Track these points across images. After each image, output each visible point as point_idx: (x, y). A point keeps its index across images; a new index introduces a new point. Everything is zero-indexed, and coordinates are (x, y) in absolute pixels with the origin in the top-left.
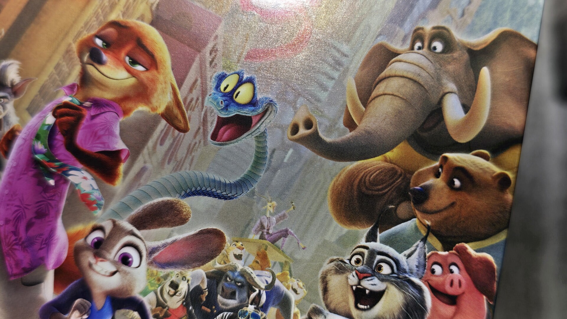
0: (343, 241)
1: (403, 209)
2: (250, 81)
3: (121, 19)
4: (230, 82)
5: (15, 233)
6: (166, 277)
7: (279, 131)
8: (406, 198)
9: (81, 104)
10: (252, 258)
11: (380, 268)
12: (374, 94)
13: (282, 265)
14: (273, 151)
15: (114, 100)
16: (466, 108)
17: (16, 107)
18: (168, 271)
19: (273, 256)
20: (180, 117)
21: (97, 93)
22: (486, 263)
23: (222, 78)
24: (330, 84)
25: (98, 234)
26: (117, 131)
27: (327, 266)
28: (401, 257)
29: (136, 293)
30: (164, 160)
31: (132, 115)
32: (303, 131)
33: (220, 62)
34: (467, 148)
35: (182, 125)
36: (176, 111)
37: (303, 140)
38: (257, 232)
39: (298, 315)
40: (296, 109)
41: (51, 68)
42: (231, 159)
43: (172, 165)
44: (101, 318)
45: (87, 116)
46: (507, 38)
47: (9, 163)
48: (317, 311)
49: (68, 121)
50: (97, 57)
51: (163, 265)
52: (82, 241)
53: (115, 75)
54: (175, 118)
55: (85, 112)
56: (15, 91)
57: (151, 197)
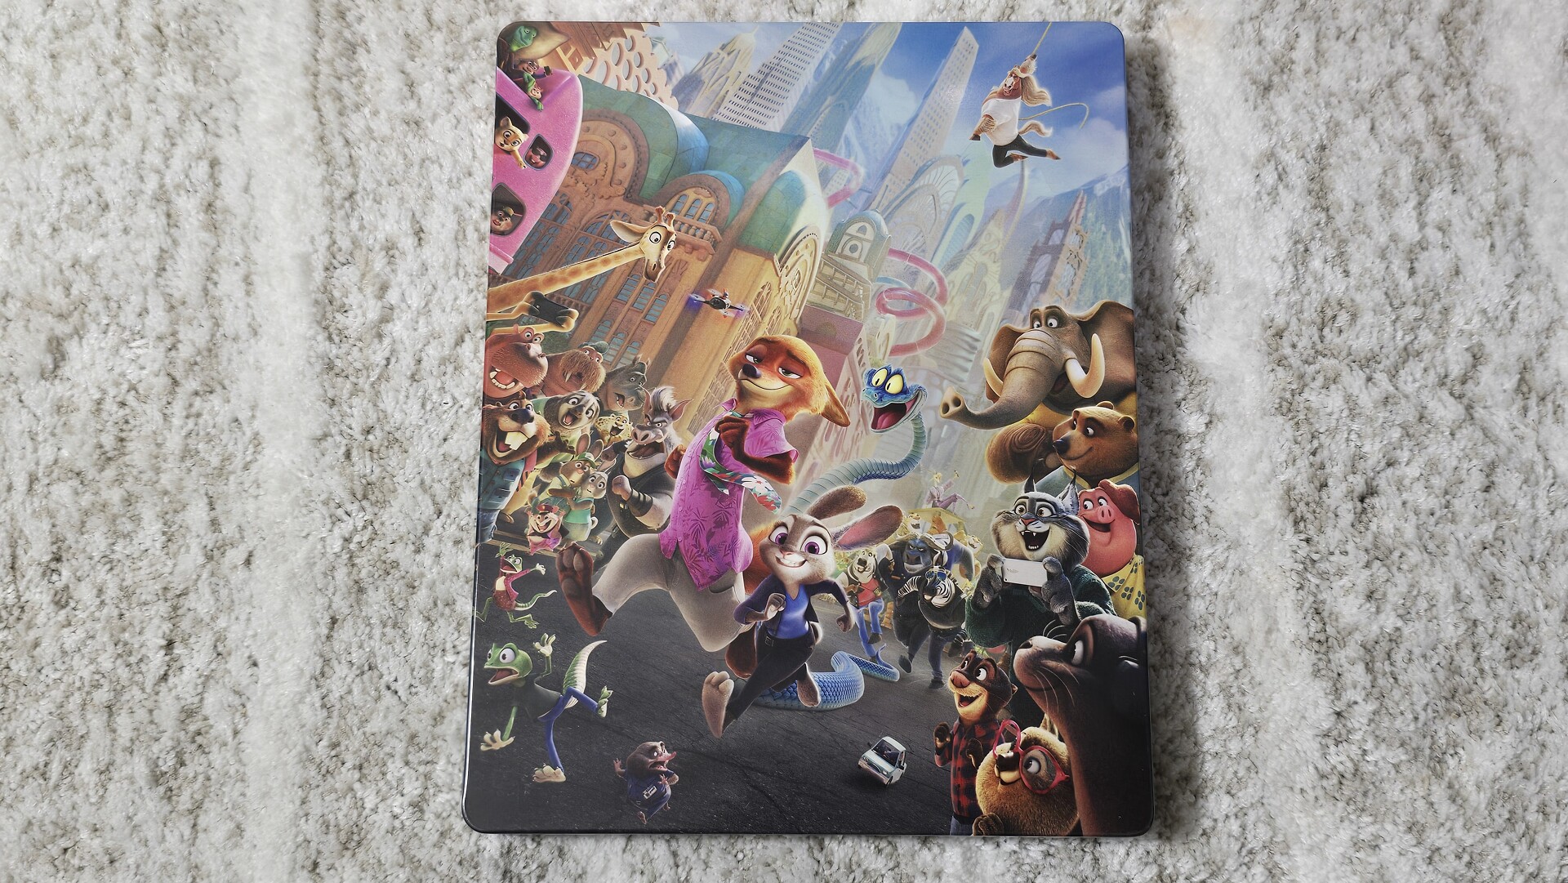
0: (1005, 496)
1: (1051, 460)
2: (898, 373)
4: (880, 376)
5: (697, 545)
6: (853, 557)
7: (932, 413)
8: (1052, 451)
9: (743, 416)
10: (929, 525)
11: (1041, 513)
12: (1008, 369)
13: (957, 526)
14: (930, 430)
15: (775, 408)
16: (1086, 370)
17: (676, 429)
18: (854, 550)
19: (947, 520)
20: (839, 413)
21: (757, 404)
22: (1127, 492)
23: (872, 374)
24: (969, 366)
25: (782, 530)
26: (783, 435)
27: (995, 520)
28: (1057, 500)
29: (828, 577)
30: (832, 453)
31: (794, 418)
32: (953, 409)
33: (866, 359)
34: (1093, 401)
35: (843, 420)
36: (835, 409)
37: (955, 416)
38: (929, 502)
39: (979, 566)
40: (943, 392)
41: (706, 388)
42: (894, 443)
43: (841, 456)
44: (797, 607)
45: (751, 427)
46: (1109, 308)
47: (679, 482)
48: (994, 559)
49: (733, 434)
50: (750, 373)
51: (849, 547)
52: (766, 539)
53: (771, 385)
54: (835, 415)
55: (748, 423)
56: (673, 414)
57: (825, 489)
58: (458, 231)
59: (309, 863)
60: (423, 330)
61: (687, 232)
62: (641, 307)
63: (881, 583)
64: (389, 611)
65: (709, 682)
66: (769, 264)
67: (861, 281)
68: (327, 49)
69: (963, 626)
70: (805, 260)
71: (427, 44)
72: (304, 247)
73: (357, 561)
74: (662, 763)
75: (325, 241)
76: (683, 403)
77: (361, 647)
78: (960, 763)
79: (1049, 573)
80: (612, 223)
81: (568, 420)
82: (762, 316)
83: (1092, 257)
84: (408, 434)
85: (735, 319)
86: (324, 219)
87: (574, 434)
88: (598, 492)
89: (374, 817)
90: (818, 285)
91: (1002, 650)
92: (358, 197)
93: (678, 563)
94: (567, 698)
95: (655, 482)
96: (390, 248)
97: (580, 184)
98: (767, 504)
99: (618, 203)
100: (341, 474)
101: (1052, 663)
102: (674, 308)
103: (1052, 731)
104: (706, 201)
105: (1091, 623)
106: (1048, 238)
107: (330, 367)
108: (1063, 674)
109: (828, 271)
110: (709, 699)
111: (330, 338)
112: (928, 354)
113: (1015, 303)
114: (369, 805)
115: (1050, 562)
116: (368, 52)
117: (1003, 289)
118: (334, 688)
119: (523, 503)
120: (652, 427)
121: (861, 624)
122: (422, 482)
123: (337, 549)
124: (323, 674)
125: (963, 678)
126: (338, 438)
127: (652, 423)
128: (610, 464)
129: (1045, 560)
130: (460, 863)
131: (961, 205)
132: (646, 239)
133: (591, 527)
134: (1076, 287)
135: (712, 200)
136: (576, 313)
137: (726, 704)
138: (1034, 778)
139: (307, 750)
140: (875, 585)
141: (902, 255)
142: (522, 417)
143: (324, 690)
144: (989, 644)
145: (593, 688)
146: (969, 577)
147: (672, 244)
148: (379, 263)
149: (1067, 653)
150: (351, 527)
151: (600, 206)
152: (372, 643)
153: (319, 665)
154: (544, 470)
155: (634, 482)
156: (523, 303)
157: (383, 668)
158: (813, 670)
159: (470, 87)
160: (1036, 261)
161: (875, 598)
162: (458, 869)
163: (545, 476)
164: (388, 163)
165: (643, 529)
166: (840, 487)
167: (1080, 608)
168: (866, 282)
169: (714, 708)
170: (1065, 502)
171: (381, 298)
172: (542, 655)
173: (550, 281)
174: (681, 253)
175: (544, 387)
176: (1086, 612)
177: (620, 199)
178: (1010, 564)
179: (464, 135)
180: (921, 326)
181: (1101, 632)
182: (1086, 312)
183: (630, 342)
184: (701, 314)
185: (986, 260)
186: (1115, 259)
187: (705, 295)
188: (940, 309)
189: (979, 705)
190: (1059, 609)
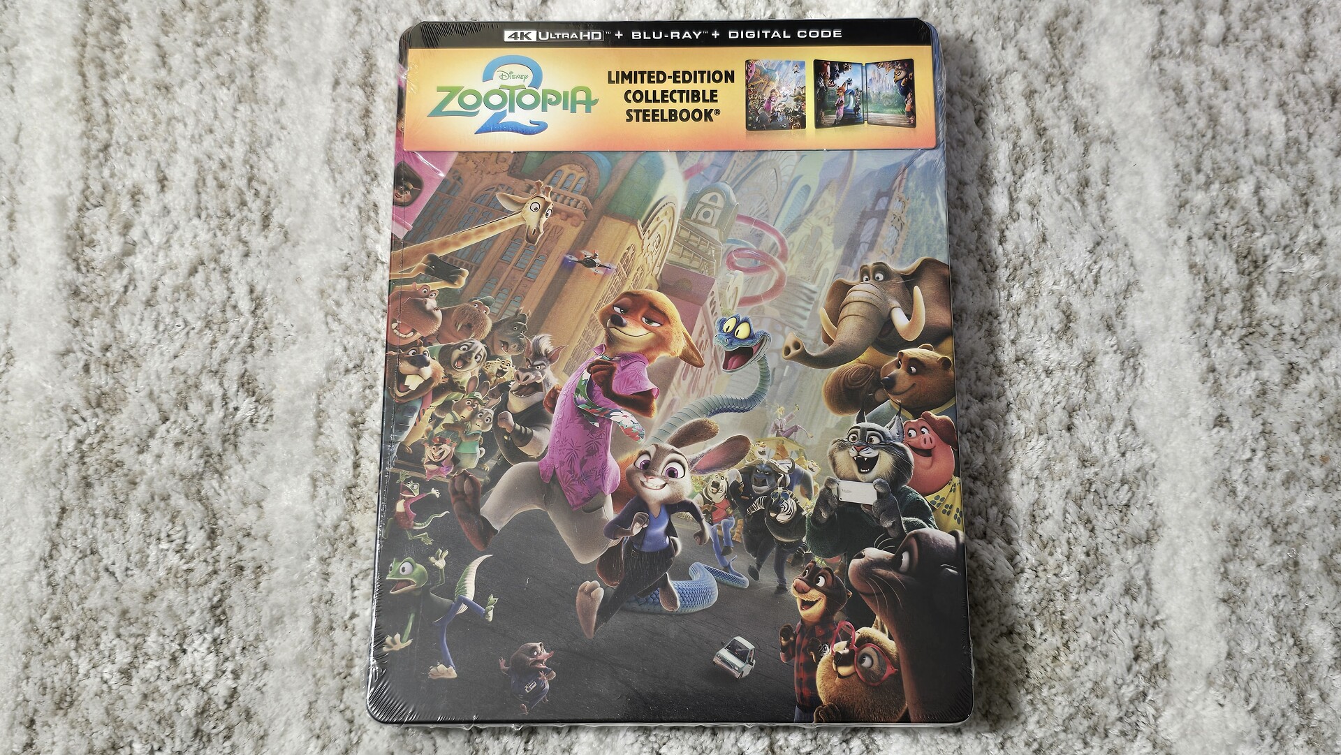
0: (840, 426)
1: (879, 395)
2: (746, 321)
4: (731, 323)
6: (707, 480)
7: (775, 355)
8: (880, 387)
9: (611, 360)
10: (773, 452)
11: (871, 441)
12: (841, 316)
15: (639, 352)
16: (909, 317)
17: (553, 371)
18: (708, 474)
19: (789, 447)
20: (695, 356)
21: (624, 349)
22: (946, 422)
23: (723, 322)
24: (807, 314)
25: (646, 458)
26: (646, 376)
27: (831, 447)
28: (885, 429)
29: (686, 498)
30: (688, 391)
32: (793, 352)
33: (718, 309)
34: (915, 344)
35: (698, 362)
36: (691, 352)
37: (795, 358)
38: (773, 432)
39: (817, 487)
41: (579, 335)
42: (742, 382)
43: (696, 394)
44: (659, 524)
45: (618, 368)
46: (928, 264)
47: (555, 416)
48: (831, 481)
49: (602, 375)
50: (618, 322)
51: (704, 471)
52: (632, 465)
53: (636, 332)
54: (691, 358)
55: (616, 365)
56: (550, 358)
57: (683, 421)
58: (197, 181)
59: (26, 720)
60: (161, 261)
61: (562, 202)
62: (523, 266)
63: (732, 503)
64: (112, 504)
65: (583, 590)
66: (633, 228)
67: (712, 242)
68: (95, 24)
69: (804, 539)
70: (665, 226)
71: (179, 21)
72: (60, 191)
73: (86, 460)
74: (541, 661)
75: (80, 185)
76: (559, 349)
77: (85, 533)
78: (802, 659)
79: (878, 494)
80: (497, 195)
81: (460, 364)
82: (628, 273)
83: (914, 220)
84: (142, 352)
85: (604, 276)
86: (81, 168)
87: (465, 376)
88: (486, 426)
89: (86, 682)
90: (676, 246)
91: (838, 560)
92: (111, 150)
93: (555, 487)
94: (458, 605)
95: (535, 417)
96: (135, 195)
97: (470, 163)
98: (632, 435)
99: (503, 177)
100: (79, 385)
101: (882, 571)
102: (551, 268)
104: (579, 175)
105: (916, 536)
106: (875, 205)
107: (76, 293)
108: (892, 581)
109: (684, 234)
110: (581, 604)
111: (78, 269)
112: (771, 305)
113: (846, 260)
114: (82, 671)
115: (879, 483)
116: (130, 27)
117: (836, 247)
118: (59, 568)
119: (420, 436)
120: (532, 369)
121: (714, 537)
122: (151, 393)
123: (70, 449)
124: (51, 557)
125: (804, 584)
126: (79, 354)
127: (533, 366)
128: (496, 402)
129: (875, 481)
130: (159, 722)
131: (800, 177)
132: (527, 209)
133: (479, 456)
134: (899, 246)
135: (584, 174)
136: (467, 272)
137: (597, 608)
139: (31, 621)
140: (727, 504)
141: (749, 220)
142: (420, 362)
143: (50, 570)
144: (826, 555)
145: (481, 595)
146: (809, 497)
147: (549, 213)
148: (125, 205)
149: (895, 564)
150: (85, 431)
151: (487, 180)
152: (95, 530)
153: (48, 549)
154: (439, 407)
155: (516, 417)
156: (420, 264)
157: (103, 552)
158: (673, 579)
159: (216, 58)
160: (865, 224)
161: (727, 516)
162: (156, 727)
163: (439, 413)
164: (139, 121)
165: (525, 458)
166: (696, 420)
167: (906, 522)
168: (716, 243)
169: (587, 613)
170: (891, 431)
171: (125, 235)
172: (437, 568)
173: (444, 245)
174: (557, 220)
175: (438, 336)
176: (911, 526)
177: (504, 175)
178: (844, 485)
179: (207, 98)
180: (765, 281)
181: (925, 544)
182: (908, 267)
183: (514, 297)
184: (575, 272)
185: (821, 223)
186: (932, 222)
187: (578, 256)
188: (782, 266)
189: (818, 608)
190: (887, 524)
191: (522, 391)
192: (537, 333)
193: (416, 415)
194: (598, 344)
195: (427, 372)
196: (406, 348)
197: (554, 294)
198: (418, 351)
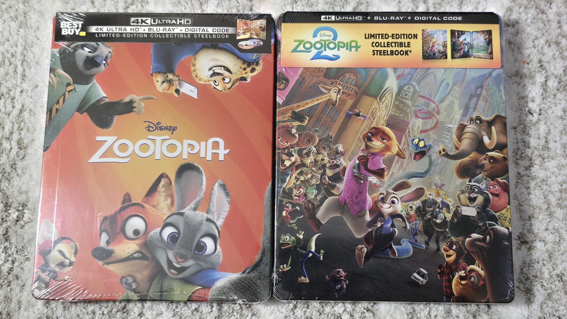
0: (462, 184)
1: (478, 171)
2: (423, 140)
3: (376, 126)
4: (416, 141)
5: (352, 200)
6: (408, 205)
7: (435, 154)
8: (478, 168)
9: (367, 155)
10: (435, 194)
11: (474, 190)
12: (462, 138)
13: (445, 195)
14: (435, 160)
15: (379, 152)
16: (490, 139)
17: (344, 159)
18: (408, 203)
19: (441, 192)
20: (402, 154)
21: (372, 151)
22: (504, 182)
23: (413, 140)
24: (448, 137)
25: (382, 196)
26: (382, 162)
27: (458, 192)
28: (480, 185)
29: (399, 212)
30: (399, 168)
32: (442, 153)
33: (411, 135)
34: (492, 150)
35: (403, 157)
36: (400, 153)
37: (443, 155)
38: (434, 186)
39: (453, 209)
40: (439, 147)
41: (354, 145)
42: (422, 165)
43: (403, 169)
44: (388, 223)
45: (370, 159)
46: (498, 117)
47: (345, 178)
48: (458, 207)
49: (364, 161)
50: (370, 140)
51: (406, 202)
52: (376, 199)
53: (377, 144)
54: (400, 155)
55: (369, 157)
57: (397, 181)
61: (346, 89)
62: (331, 116)
63: (418, 215)
65: (358, 249)
66: (375, 100)
69: (447, 230)
70: (389, 99)
74: (342, 277)
76: (346, 150)
78: (447, 278)
79: (478, 212)
80: (319, 86)
81: (306, 156)
82: (374, 119)
83: (492, 98)
85: (364, 120)
87: (308, 161)
88: (317, 181)
90: (393, 108)
91: (461, 238)
93: (346, 207)
94: (308, 254)
95: (337, 178)
97: (308, 72)
98: (377, 186)
99: (322, 79)
101: (479, 243)
102: (342, 117)
103: (479, 267)
104: (353, 78)
105: (492, 229)
106: (476, 91)
108: (482, 247)
109: (397, 103)
110: (358, 255)
112: (433, 133)
113: (464, 115)
115: (478, 208)
117: (460, 109)
119: (291, 185)
120: (335, 159)
121: (411, 229)
125: (447, 248)
127: (335, 157)
128: (321, 172)
129: (476, 207)
131: (445, 79)
132: (332, 92)
133: (315, 194)
134: (486, 109)
135: (355, 77)
136: (308, 118)
137: (364, 256)
138: (473, 283)
140: (416, 215)
141: (423, 97)
142: (290, 155)
144: (456, 236)
145: (318, 250)
146: (449, 213)
147: (341, 93)
151: (315, 80)
154: (298, 174)
155: (329, 178)
156: (289, 114)
158: (394, 245)
160: (472, 100)
161: (416, 220)
163: (298, 176)
165: (333, 195)
166: (402, 180)
167: (489, 224)
168: (410, 107)
169: (360, 258)
170: (483, 186)
172: (300, 238)
173: (299, 107)
174: (344, 97)
175: (297, 144)
176: (491, 225)
177: (322, 77)
178: (463, 208)
180: (431, 123)
181: (496, 233)
182: (489, 118)
183: (327, 128)
184: (352, 118)
185: (454, 99)
186: (499, 99)
187: (353, 111)
188: (438, 117)
189: (453, 258)
190: (481, 224)
191: (332, 167)
192: (337, 144)
193: (289, 176)
194: (362, 148)
195: (293, 159)
196: (284, 149)
197: (344, 127)
198: (289, 150)
